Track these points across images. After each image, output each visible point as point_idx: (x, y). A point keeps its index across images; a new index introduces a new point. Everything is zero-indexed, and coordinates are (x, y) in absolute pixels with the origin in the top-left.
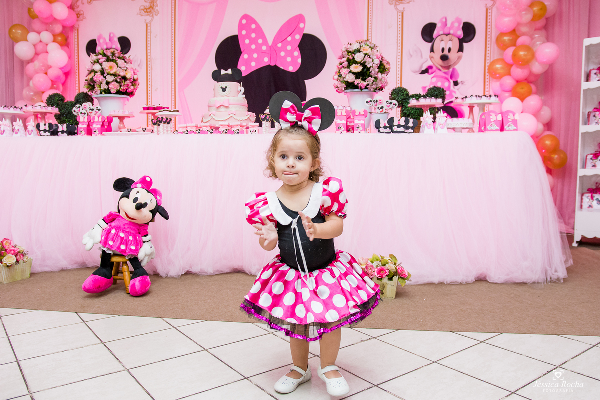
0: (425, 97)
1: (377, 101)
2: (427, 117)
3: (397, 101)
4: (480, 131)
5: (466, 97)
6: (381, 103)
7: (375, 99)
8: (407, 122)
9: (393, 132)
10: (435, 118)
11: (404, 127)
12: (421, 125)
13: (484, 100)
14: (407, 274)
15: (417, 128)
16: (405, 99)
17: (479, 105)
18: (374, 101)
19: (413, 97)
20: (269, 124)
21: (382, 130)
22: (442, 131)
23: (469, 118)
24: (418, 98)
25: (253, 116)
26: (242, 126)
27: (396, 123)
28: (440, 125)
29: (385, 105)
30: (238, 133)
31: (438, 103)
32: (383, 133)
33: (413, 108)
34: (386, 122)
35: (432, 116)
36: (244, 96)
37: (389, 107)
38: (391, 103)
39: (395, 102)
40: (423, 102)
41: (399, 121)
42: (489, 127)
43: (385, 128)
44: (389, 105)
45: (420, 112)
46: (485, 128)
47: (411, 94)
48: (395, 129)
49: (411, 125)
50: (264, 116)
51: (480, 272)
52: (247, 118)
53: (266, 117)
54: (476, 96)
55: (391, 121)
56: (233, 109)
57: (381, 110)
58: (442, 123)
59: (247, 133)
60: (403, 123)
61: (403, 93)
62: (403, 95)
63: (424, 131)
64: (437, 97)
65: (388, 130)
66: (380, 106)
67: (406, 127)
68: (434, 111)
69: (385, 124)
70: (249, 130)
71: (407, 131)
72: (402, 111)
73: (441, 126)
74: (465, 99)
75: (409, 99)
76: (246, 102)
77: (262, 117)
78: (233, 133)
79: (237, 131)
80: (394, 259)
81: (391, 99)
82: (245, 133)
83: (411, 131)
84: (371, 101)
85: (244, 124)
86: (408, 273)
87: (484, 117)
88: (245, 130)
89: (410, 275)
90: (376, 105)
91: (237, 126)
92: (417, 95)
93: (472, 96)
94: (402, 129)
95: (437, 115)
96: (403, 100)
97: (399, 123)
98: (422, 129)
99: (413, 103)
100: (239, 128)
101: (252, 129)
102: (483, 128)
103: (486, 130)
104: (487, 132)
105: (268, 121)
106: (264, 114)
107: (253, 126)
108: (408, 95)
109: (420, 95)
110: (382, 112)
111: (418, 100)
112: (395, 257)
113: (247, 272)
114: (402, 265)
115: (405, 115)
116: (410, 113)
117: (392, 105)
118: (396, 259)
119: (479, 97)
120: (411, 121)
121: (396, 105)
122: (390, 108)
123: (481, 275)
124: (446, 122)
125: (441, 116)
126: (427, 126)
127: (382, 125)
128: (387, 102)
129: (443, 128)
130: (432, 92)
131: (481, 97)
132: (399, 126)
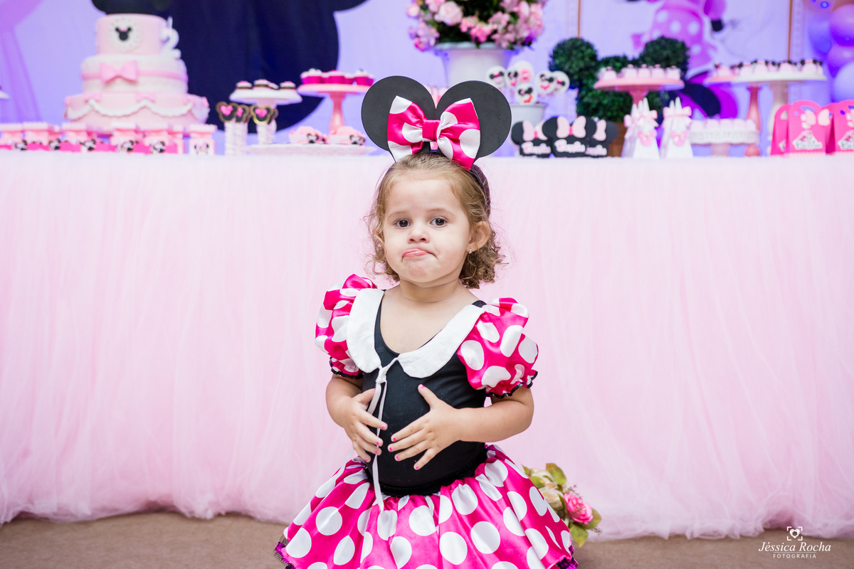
0: (637, 63)
1: (516, 75)
2: (640, 117)
3: (567, 73)
4: (775, 151)
5: (741, 66)
6: (525, 79)
7: (512, 69)
8: (590, 128)
9: (555, 153)
10: (660, 120)
11: (582, 141)
12: (627, 136)
13: (787, 73)
14: (589, 514)
15: (615, 144)
16: (587, 68)
17: (772, 84)
18: (509, 74)
19: (607, 62)
20: (243, 127)
21: (528, 147)
22: (678, 152)
23: (748, 117)
24: (618, 64)
25: (201, 105)
26: (171, 133)
27: (562, 131)
28: (672, 135)
29: (537, 84)
30: (162, 151)
31: (670, 77)
32: (531, 155)
33: (606, 92)
34: (539, 128)
35: (654, 114)
36: (177, 53)
37: (545, 88)
38: (551, 80)
39: (561, 76)
40: (633, 77)
41: (571, 125)
42: (796, 143)
43: (536, 142)
44: (546, 83)
45: (624, 102)
46: (787, 143)
47: (603, 53)
48: (561, 146)
49: (600, 135)
50: (230, 108)
51: (776, 509)
52: (184, 110)
53: (235, 109)
54: (767, 63)
55: (551, 126)
56: (146, 86)
57: (527, 97)
58: (679, 132)
59: (186, 151)
60: (580, 131)
61: (582, 52)
62: (583, 58)
63: (632, 150)
64: (666, 64)
65: (544, 149)
66: (525, 87)
67: (589, 141)
68: (659, 99)
69: (536, 133)
70: (192, 142)
71: (591, 151)
72: (579, 99)
73: (676, 139)
74: (737, 70)
75: (596, 68)
76: (180, 68)
77: (225, 109)
78: (146, 150)
79: (159, 146)
80: (557, 475)
81: (553, 68)
82: (180, 149)
83: (600, 150)
84: (501, 74)
85: (178, 128)
86: (594, 512)
87: (784, 116)
88: (179, 141)
89: (597, 517)
90: (514, 85)
91: (158, 132)
92: (616, 59)
93: (756, 62)
94: (578, 147)
95: (668, 112)
96: (581, 70)
97: (571, 130)
98: (627, 146)
99: (607, 78)
100: (165, 138)
101: (200, 142)
102: (782, 145)
103: (789, 149)
104: (791, 155)
105: (239, 120)
106: (229, 102)
107: (202, 134)
108: (593, 57)
109: (625, 57)
110: (529, 101)
111: (618, 70)
112: (559, 470)
113: (183, 510)
114: (577, 490)
115: (586, 109)
116: (600, 104)
117: (554, 85)
118: (563, 476)
119: (774, 64)
120: (601, 125)
121: (563, 84)
122: (549, 90)
123: (778, 515)
124: (688, 128)
125: (676, 112)
126: (641, 139)
127: (528, 135)
128: (542, 76)
129: (680, 143)
130: (655, 51)
131: (779, 65)
132: (571, 139)
